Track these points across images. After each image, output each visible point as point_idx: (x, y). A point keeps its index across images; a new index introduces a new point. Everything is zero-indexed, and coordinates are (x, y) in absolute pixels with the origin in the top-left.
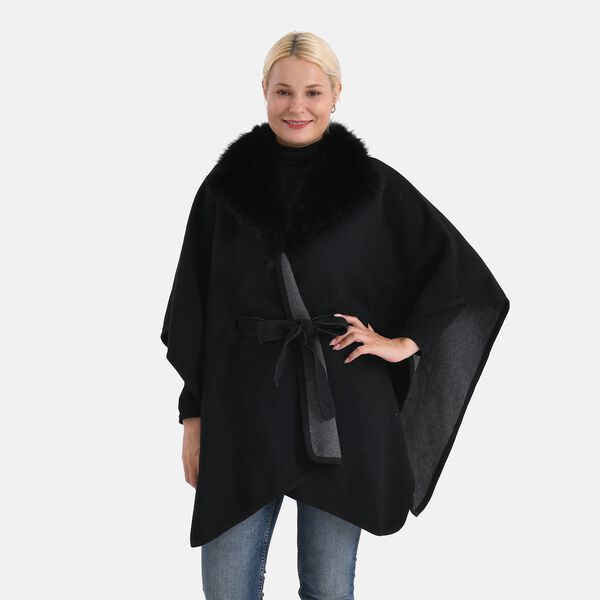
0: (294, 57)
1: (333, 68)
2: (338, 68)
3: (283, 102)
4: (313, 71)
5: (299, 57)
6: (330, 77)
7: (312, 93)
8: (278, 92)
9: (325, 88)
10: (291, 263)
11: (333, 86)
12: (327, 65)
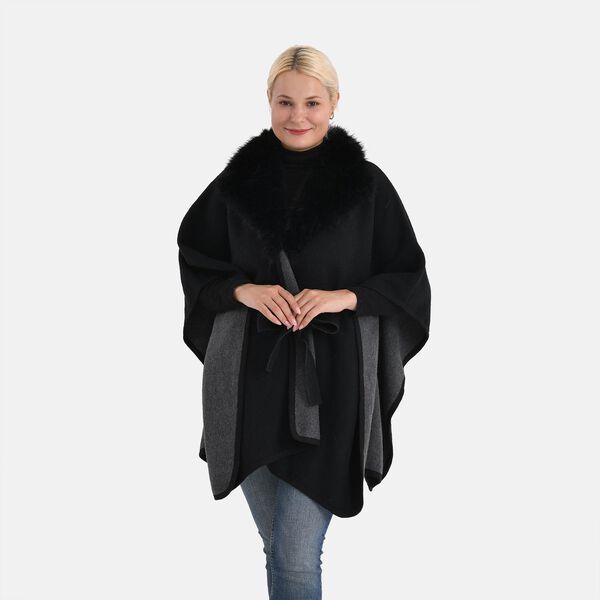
0: (294, 72)
1: (331, 80)
2: (336, 80)
3: (285, 112)
4: (312, 84)
5: (299, 72)
6: (328, 89)
7: (312, 103)
8: (281, 103)
9: (323, 99)
10: (289, 258)
11: (331, 96)
12: (326, 78)
